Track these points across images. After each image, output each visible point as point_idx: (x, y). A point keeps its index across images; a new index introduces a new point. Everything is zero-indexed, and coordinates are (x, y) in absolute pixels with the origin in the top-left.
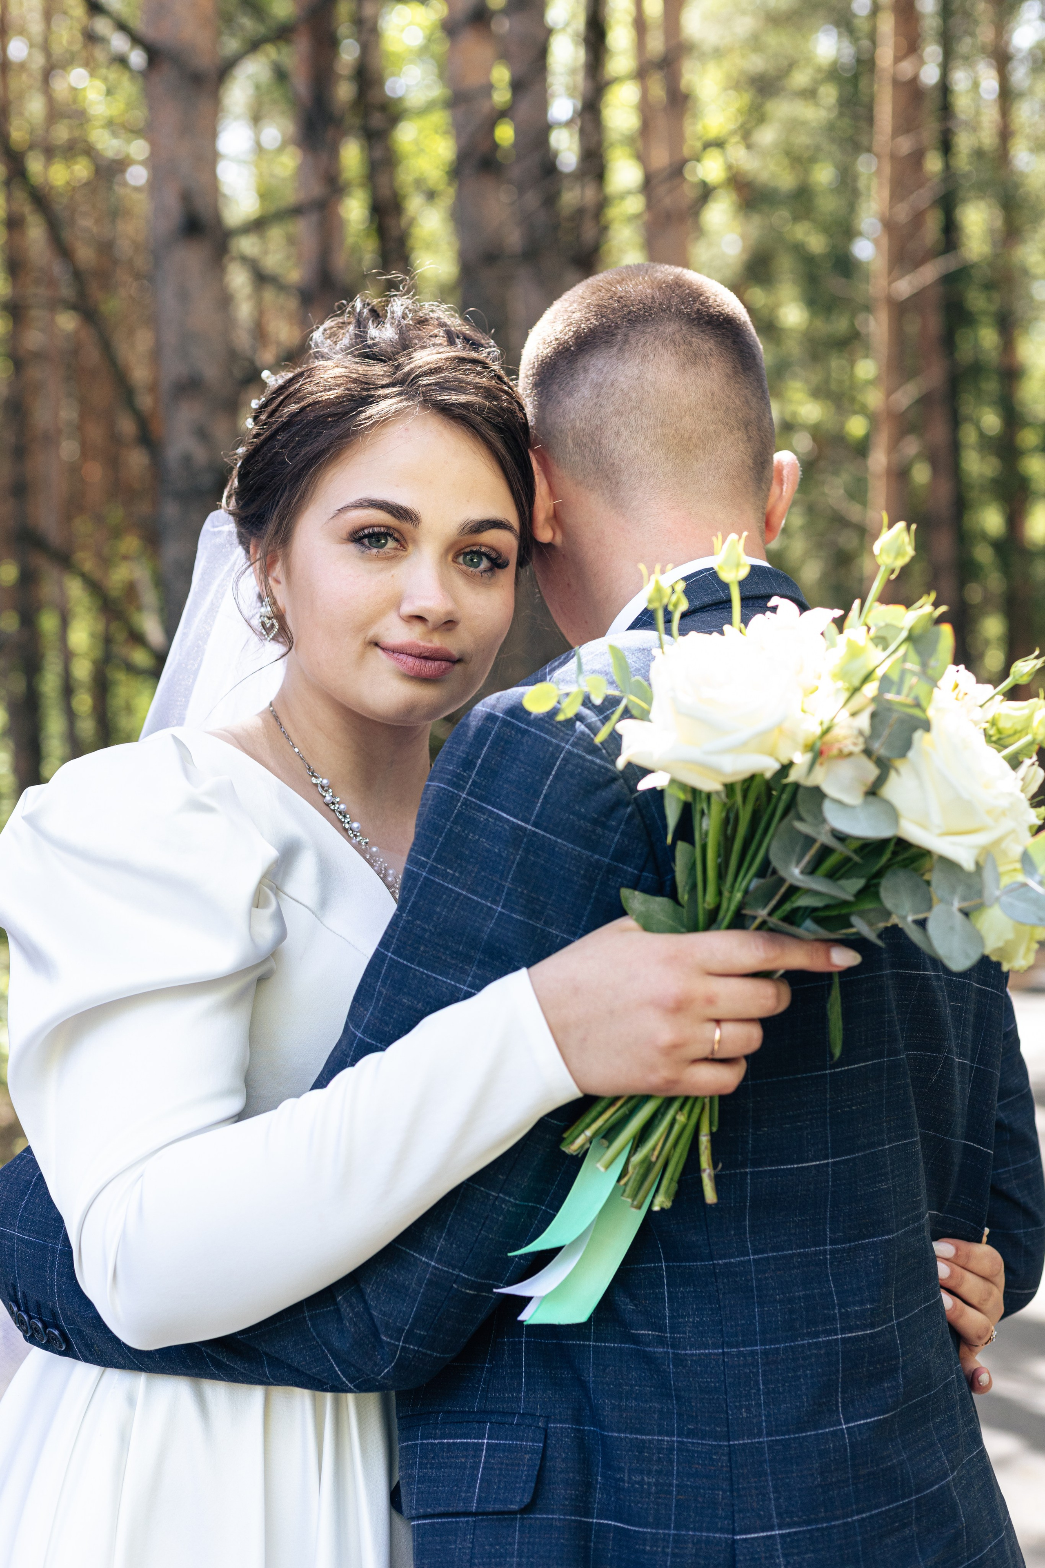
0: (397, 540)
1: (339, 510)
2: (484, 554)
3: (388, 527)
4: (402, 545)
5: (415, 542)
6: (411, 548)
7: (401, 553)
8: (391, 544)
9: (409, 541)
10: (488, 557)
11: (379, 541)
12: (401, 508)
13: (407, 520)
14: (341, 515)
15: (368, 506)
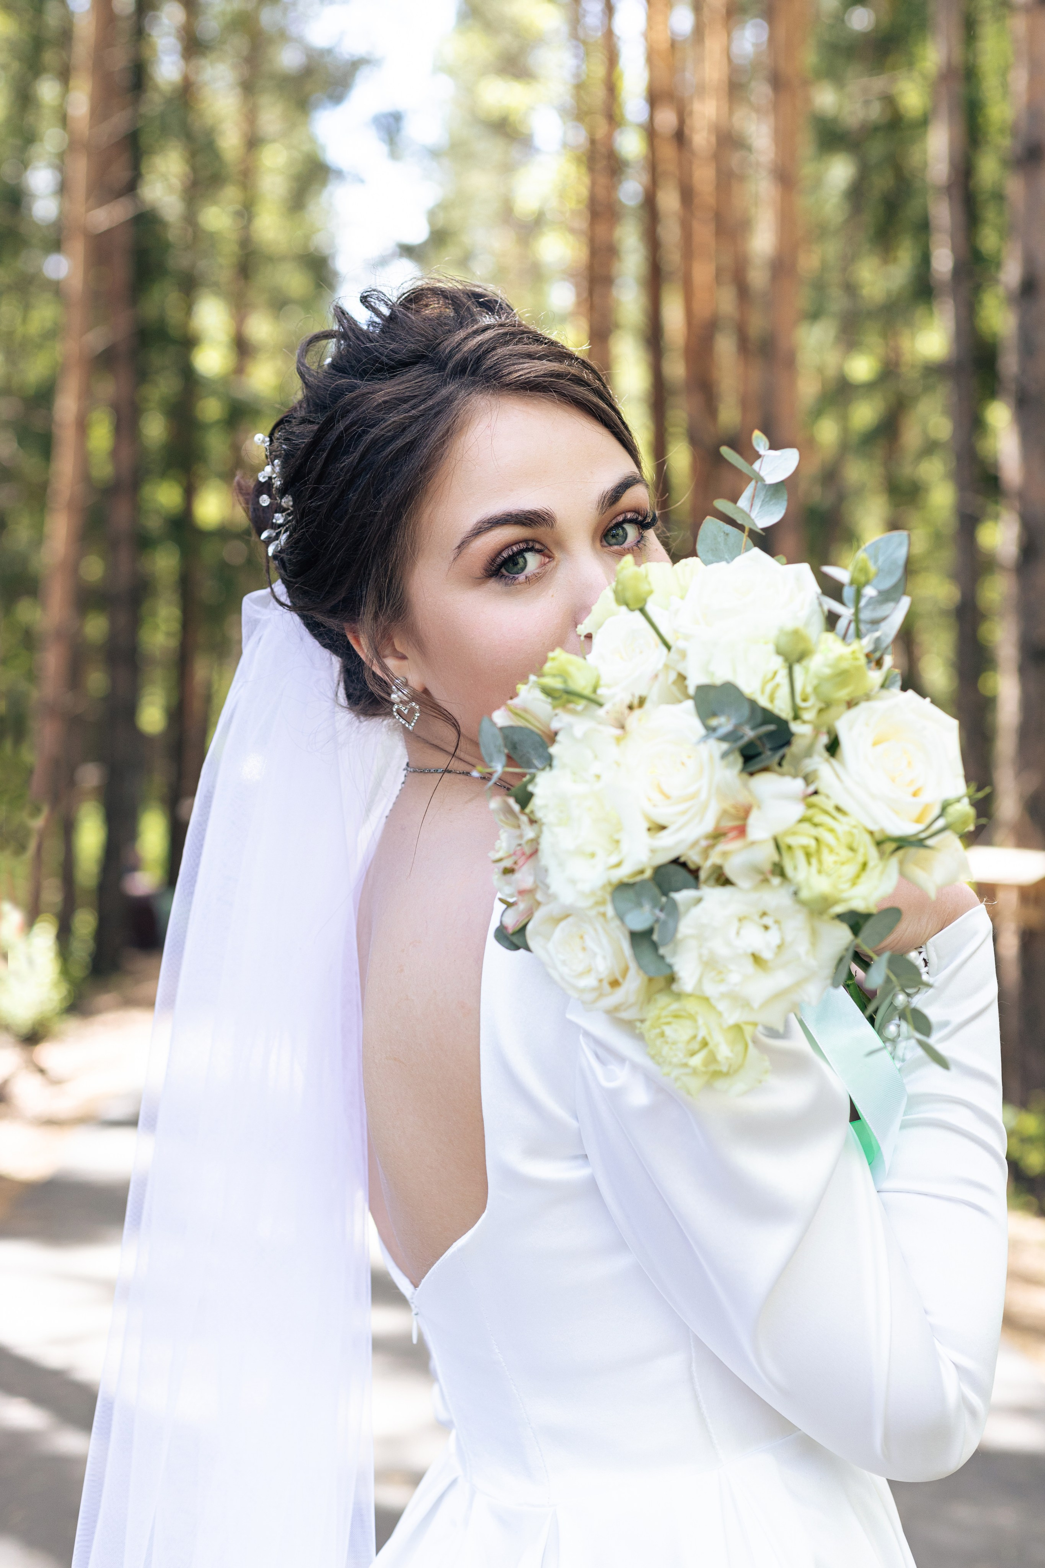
0: (539, 551)
1: (459, 547)
2: (625, 521)
3: (526, 541)
4: (549, 557)
5: (560, 544)
6: (557, 554)
7: (553, 564)
8: (532, 561)
9: (552, 548)
10: (630, 521)
11: (516, 564)
12: (530, 512)
13: (540, 524)
14: (465, 551)
15: (491, 527)
